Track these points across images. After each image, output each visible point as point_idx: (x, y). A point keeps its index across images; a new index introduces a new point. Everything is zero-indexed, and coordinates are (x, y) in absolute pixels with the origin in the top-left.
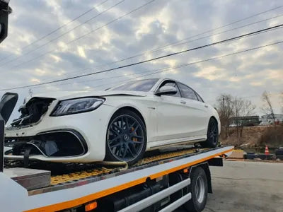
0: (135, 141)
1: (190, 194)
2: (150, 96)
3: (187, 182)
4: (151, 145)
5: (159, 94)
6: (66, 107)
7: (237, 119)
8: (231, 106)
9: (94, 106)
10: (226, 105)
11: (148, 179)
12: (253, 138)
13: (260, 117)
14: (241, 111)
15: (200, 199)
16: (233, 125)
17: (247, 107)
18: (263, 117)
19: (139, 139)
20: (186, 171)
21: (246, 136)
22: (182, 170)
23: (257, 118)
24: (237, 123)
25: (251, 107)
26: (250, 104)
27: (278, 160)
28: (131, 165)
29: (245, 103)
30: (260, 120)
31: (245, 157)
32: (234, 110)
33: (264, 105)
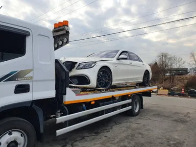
0: (107, 81)
1: (131, 107)
2: (114, 60)
3: (130, 101)
4: (114, 83)
5: (118, 59)
6: (81, 66)
7: (171, 70)
8: (167, 61)
9: (92, 66)
10: (164, 60)
11: (113, 96)
12: (181, 84)
13: (189, 69)
14: (174, 65)
15: (137, 111)
16: (167, 74)
17: (179, 62)
18: (190, 69)
19: (109, 80)
20: (130, 96)
21: (176, 82)
22: (128, 95)
23: (186, 70)
24: (170, 73)
25: (182, 62)
26: (181, 59)
27: (189, 97)
28: (106, 90)
29: (177, 59)
30: (188, 71)
31: (169, 94)
32: (169, 64)
33: (191, 61)
